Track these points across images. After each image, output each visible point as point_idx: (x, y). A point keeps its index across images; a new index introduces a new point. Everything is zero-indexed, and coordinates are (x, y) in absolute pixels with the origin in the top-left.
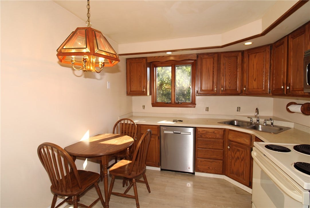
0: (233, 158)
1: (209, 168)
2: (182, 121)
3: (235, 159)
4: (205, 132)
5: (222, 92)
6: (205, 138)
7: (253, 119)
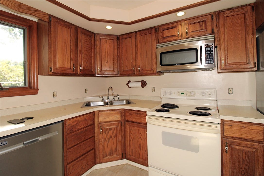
0: (105, 139)
1: (82, 168)
2: (32, 118)
3: (107, 140)
4: (76, 123)
5: (80, 71)
6: (78, 130)
7: (104, 98)
